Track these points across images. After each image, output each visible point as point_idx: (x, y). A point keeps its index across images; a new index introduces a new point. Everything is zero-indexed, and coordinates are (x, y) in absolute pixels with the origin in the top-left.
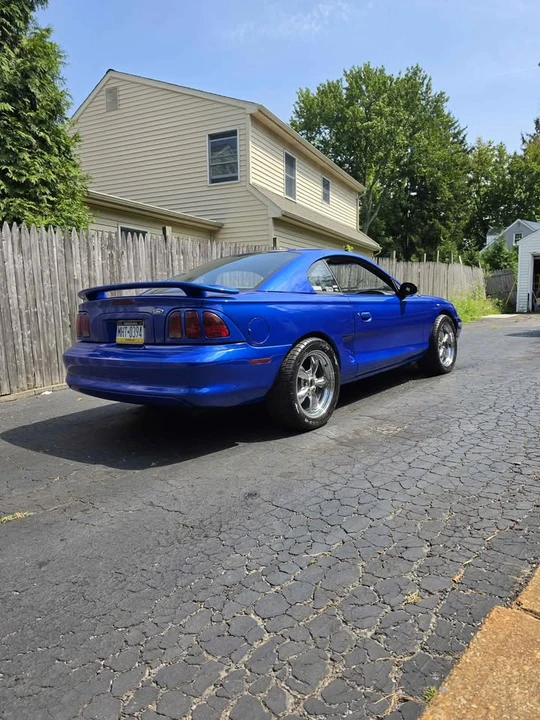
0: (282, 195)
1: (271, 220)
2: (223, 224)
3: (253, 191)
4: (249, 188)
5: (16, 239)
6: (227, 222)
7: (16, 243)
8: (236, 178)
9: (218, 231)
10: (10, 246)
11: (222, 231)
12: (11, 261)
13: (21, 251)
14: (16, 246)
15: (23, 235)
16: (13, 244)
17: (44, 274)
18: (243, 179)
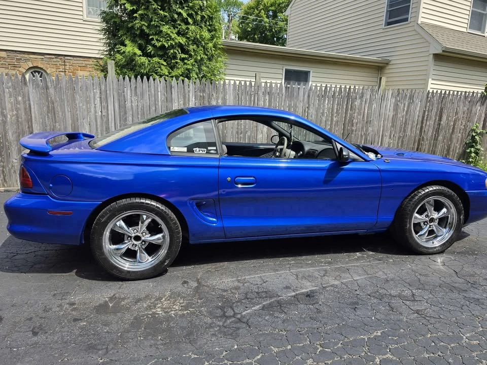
0: (464, 30)
1: (431, 56)
2: (390, 61)
3: (419, 30)
4: (416, 28)
5: (133, 86)
6: (394, 60)
7: (133, 89)
8: (406, 20)
9: (385, 67)
10: (129, 91)
11: (390, 67)
12: (129, 100)
13: (136, 94)
14: (133, 92)
15: (138, 84)
16: (131, 90)
17: (151, 110)
18: (412, 20)
